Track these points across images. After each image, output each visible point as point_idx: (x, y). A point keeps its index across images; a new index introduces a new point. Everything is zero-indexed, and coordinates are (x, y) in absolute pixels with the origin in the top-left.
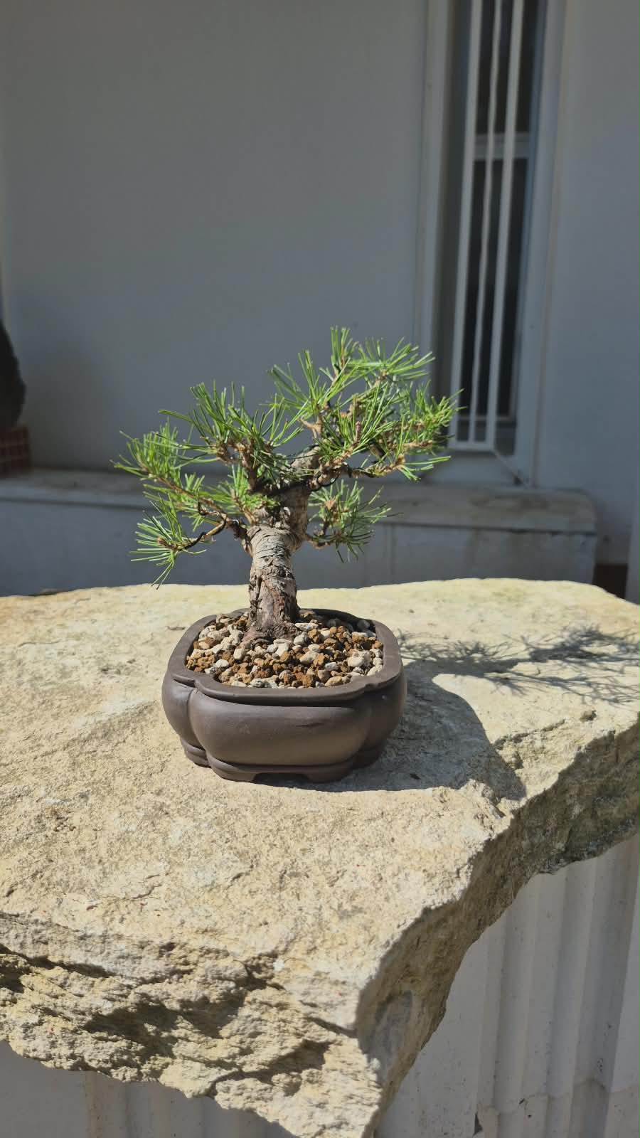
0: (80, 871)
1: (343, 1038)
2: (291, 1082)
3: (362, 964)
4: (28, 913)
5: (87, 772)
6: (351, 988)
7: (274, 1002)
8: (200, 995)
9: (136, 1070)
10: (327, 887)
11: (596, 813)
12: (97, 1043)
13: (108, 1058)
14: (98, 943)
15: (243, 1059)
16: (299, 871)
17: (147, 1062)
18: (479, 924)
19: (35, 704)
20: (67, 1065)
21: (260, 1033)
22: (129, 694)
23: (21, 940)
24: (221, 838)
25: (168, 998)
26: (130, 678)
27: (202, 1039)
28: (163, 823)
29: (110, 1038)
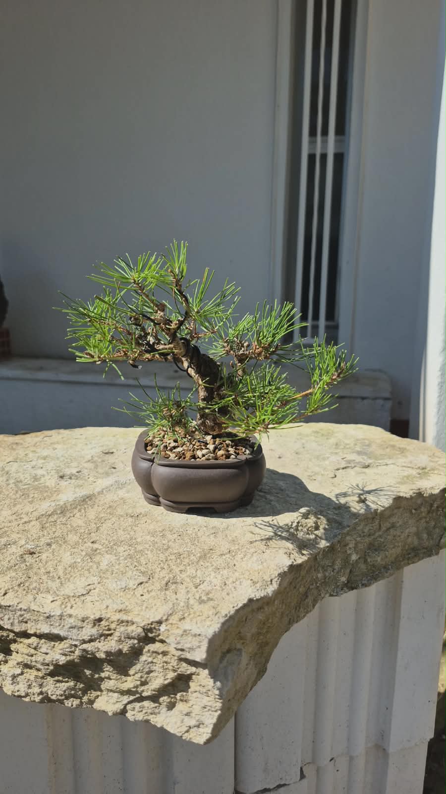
0: (47, 582)
1: (200, 670)
2: (171, 701)
3: (211, 625)
4: (16, 604)
5: (51, 532)
6: (204, 638)
7: (160, 651)
8: (117, 648)
9: (79, 700)
10: (193, 589)
11: (367, 560)
12: (56, 684)
13: (63, 693)
14: (57, 620)
15: (142, 688)
16: (178, 581)
17: (86, 695)
18: (289, 622)
19: (18, 496)
20: (38, 699)
21: (152, 671)
22: (77, 490)
23: (11, 621)
24: (132, 564)
25: (98, 651)
26: (77, 481)
27: (119, 677)
28: (97, 558)
29: (64, 680)
